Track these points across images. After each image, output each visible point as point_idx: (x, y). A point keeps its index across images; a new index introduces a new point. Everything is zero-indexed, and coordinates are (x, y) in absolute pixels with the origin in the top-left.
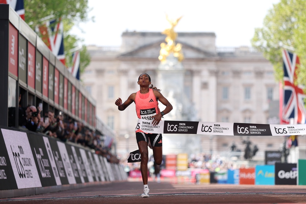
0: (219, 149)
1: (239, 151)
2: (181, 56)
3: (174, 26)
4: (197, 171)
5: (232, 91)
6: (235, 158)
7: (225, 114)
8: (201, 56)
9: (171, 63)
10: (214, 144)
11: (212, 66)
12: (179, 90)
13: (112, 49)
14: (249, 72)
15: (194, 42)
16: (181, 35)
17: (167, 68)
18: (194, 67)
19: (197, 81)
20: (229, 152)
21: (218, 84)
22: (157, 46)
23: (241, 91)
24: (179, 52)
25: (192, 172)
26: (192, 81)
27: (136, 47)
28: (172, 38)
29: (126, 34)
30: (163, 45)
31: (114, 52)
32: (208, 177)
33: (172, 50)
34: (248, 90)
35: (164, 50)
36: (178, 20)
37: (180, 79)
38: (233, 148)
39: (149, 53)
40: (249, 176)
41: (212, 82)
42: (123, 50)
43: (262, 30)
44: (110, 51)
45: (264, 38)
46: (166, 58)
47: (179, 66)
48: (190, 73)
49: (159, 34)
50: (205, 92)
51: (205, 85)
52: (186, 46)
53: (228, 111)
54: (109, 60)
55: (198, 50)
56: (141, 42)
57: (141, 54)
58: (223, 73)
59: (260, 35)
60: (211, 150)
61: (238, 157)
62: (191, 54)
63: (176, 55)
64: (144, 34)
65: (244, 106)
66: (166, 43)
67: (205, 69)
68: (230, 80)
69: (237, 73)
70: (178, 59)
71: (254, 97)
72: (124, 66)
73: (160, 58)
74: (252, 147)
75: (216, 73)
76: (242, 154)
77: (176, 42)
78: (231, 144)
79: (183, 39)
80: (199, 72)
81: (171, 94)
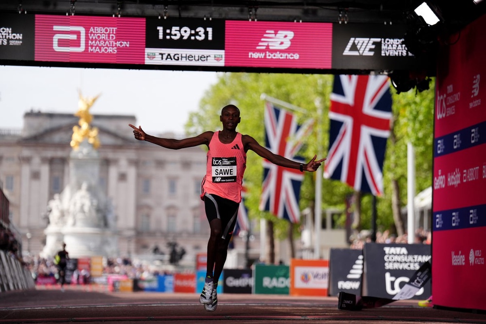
0: (138, 252)
1: (162, 254)
2: (98, 143)
3: (89, 106)
4: (114, 277)
5: (154, 184)
6: (158, 263)
7: (145, 211)
8: (119, 142)
9: (85, 150)
10: (133, 246)
11: (132, 154)
12: (94, 181)
13: (12, 133)
14: (174, 162)
15: (111, 126)
16: (97, 117)
17: (80, 156)
18: (110, 155)
19: (113, 172)
20: (150, 256)
21: (139, 176)
22: (69, 129)
23: (165, 185)
24: (94, 137)
25: (108, 279)
26: (107, 172)
27: (41, 130)
28: (87, 120)
29: (30, 115)
30: (75, 128)
31: (14, 136)
32: (130, 284)
33: (86, 135)
34: (173, 183)
35: (77, 136)
36: (94, 100)
37: (95, 169)
38: (156, 250)
39: (57, 138)
40: (185, 283)
41: (132, 172)
42: (25, 134)
43: (197, 115)
44: (9, 135)
45: (200, 123)
46: (79, 144)
47: (95, 154)
48: (107, 163)
49: (70, 116)
50: (122, 185)
51: (123, 177)
52: (102, 131)
53: (149, 207)
54: (8, 145)
55: (115, 135)
56: (47, 124)
57: (47, 139)
58: (144, 163)
59: (195, 120)
60: (129, 252)
61: (161, 261)
62: (108, 140)
63: (91, 141)
64: (51, 116)
65: (168, 202)
66: (80, 127)
67: (123, 159)
68: (152, 171)
69: (160, 164)
70: (93, 145)
71: (180, 191)
72: (26, 152)
73: (72, 144)
74: (178, 249)
75: (136, 163)
76: (167, 257)
77: (91, 127)
78: (152, 246)
79: (98, 122)
80: (115, 162)
81: (84, 186)
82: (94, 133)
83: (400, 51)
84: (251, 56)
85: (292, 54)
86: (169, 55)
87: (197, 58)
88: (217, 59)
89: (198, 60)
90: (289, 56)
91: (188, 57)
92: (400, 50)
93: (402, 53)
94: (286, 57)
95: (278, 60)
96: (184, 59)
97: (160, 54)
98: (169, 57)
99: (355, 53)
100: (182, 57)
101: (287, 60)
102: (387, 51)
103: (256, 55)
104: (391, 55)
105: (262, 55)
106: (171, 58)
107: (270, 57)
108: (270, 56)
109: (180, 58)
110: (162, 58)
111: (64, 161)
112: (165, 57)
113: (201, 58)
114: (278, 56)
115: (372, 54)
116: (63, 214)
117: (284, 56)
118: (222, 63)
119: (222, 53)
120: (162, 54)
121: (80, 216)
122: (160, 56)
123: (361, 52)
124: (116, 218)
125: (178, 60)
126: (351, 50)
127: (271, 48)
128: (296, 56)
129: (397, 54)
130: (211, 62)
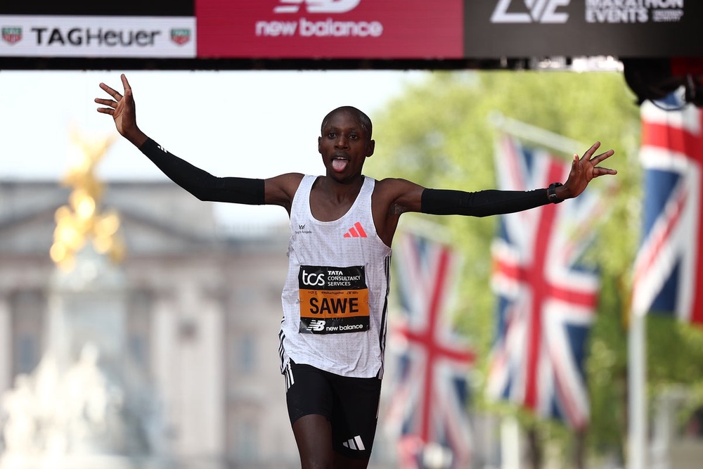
2: (119, 249)
3: (95, 161)
11: (209, 275)
12: (114, 341)
17: (77, 283)
18: (157, 277)
19: (164, 321)
21: (228, 328)
22: (47, 218)
24: (110, 237)
30: (62, 214)
33: (90, 233)
36: (107, 146)
37: (112, 318)
39: (24, 240)
41: (210, 321)
47: (114, 278)
48: (145, 298)
49: (50, 185)
50: (187, 351)
51: (188, 332)
52: (131, 219)
63: (103, 245)
66: (72, 211)
73: (57, 253)
77: (102, 209)
80: (169, 295)
81: (90, 355)
82: (110, 223)
83: (633, 11)
84: (263, 29)
85: (363, 24)
86: (56, 31)
87: (126, 38)
88: (178, 38)
89: (130, 43)
90: (357, 29)
91: (104, 37)
92: (631, 7)
93: (637, 14)
94: (351, 29)
95: (330, 39)
96: (94, 42)
97: (33, 29)
98: (56, 36)
99: (522, 18)
100: (89, 37)
101: (351, 39)
102: (601, 9)
103: (272, 29)
104: (611, 19)
105: (288, 29)
106: (61, 39)
107: (308, 34)
108: (308, 29)
109: (84, 40)
110: (39, 41)
111: (40, 296)
112: (46, 36)
113: (137, 37)
114: (329, 29)
115: (562, 18)
116: (39, 426)
117: (345, 29)
118: (189, 50)
119: (188, 23)
120: (40, 31)
121: (81, 430)
122: (35, 34)
123: (535, 14)
124: (172, 433)
125: (80, 41)
126: (511, 10)
127: (312, 9)
128: (375, 29)
129: (625, 18)
130: (163, 48)
